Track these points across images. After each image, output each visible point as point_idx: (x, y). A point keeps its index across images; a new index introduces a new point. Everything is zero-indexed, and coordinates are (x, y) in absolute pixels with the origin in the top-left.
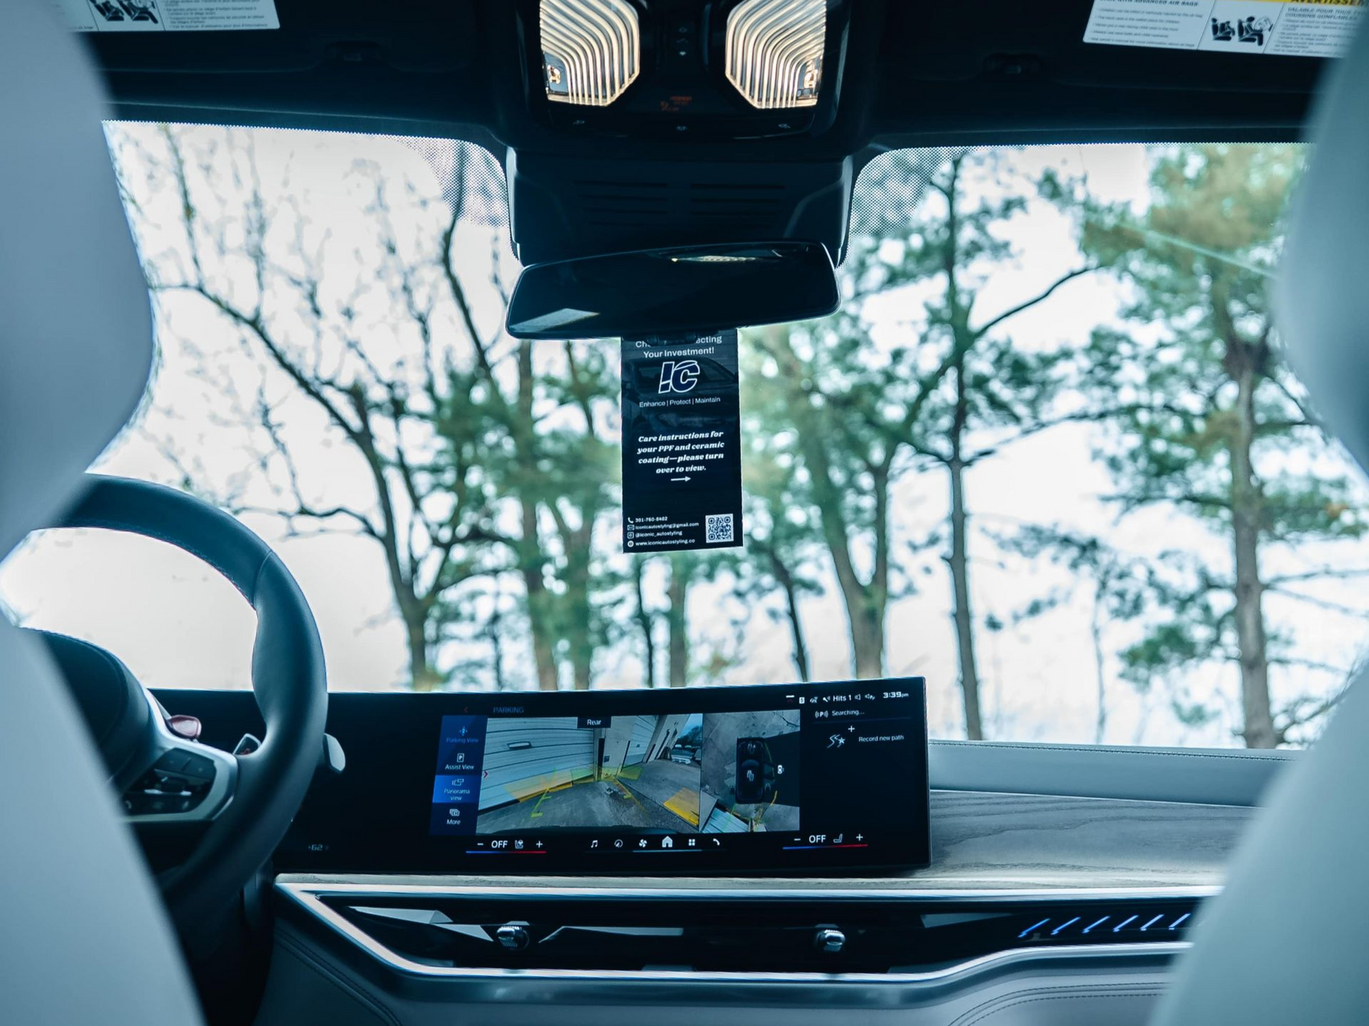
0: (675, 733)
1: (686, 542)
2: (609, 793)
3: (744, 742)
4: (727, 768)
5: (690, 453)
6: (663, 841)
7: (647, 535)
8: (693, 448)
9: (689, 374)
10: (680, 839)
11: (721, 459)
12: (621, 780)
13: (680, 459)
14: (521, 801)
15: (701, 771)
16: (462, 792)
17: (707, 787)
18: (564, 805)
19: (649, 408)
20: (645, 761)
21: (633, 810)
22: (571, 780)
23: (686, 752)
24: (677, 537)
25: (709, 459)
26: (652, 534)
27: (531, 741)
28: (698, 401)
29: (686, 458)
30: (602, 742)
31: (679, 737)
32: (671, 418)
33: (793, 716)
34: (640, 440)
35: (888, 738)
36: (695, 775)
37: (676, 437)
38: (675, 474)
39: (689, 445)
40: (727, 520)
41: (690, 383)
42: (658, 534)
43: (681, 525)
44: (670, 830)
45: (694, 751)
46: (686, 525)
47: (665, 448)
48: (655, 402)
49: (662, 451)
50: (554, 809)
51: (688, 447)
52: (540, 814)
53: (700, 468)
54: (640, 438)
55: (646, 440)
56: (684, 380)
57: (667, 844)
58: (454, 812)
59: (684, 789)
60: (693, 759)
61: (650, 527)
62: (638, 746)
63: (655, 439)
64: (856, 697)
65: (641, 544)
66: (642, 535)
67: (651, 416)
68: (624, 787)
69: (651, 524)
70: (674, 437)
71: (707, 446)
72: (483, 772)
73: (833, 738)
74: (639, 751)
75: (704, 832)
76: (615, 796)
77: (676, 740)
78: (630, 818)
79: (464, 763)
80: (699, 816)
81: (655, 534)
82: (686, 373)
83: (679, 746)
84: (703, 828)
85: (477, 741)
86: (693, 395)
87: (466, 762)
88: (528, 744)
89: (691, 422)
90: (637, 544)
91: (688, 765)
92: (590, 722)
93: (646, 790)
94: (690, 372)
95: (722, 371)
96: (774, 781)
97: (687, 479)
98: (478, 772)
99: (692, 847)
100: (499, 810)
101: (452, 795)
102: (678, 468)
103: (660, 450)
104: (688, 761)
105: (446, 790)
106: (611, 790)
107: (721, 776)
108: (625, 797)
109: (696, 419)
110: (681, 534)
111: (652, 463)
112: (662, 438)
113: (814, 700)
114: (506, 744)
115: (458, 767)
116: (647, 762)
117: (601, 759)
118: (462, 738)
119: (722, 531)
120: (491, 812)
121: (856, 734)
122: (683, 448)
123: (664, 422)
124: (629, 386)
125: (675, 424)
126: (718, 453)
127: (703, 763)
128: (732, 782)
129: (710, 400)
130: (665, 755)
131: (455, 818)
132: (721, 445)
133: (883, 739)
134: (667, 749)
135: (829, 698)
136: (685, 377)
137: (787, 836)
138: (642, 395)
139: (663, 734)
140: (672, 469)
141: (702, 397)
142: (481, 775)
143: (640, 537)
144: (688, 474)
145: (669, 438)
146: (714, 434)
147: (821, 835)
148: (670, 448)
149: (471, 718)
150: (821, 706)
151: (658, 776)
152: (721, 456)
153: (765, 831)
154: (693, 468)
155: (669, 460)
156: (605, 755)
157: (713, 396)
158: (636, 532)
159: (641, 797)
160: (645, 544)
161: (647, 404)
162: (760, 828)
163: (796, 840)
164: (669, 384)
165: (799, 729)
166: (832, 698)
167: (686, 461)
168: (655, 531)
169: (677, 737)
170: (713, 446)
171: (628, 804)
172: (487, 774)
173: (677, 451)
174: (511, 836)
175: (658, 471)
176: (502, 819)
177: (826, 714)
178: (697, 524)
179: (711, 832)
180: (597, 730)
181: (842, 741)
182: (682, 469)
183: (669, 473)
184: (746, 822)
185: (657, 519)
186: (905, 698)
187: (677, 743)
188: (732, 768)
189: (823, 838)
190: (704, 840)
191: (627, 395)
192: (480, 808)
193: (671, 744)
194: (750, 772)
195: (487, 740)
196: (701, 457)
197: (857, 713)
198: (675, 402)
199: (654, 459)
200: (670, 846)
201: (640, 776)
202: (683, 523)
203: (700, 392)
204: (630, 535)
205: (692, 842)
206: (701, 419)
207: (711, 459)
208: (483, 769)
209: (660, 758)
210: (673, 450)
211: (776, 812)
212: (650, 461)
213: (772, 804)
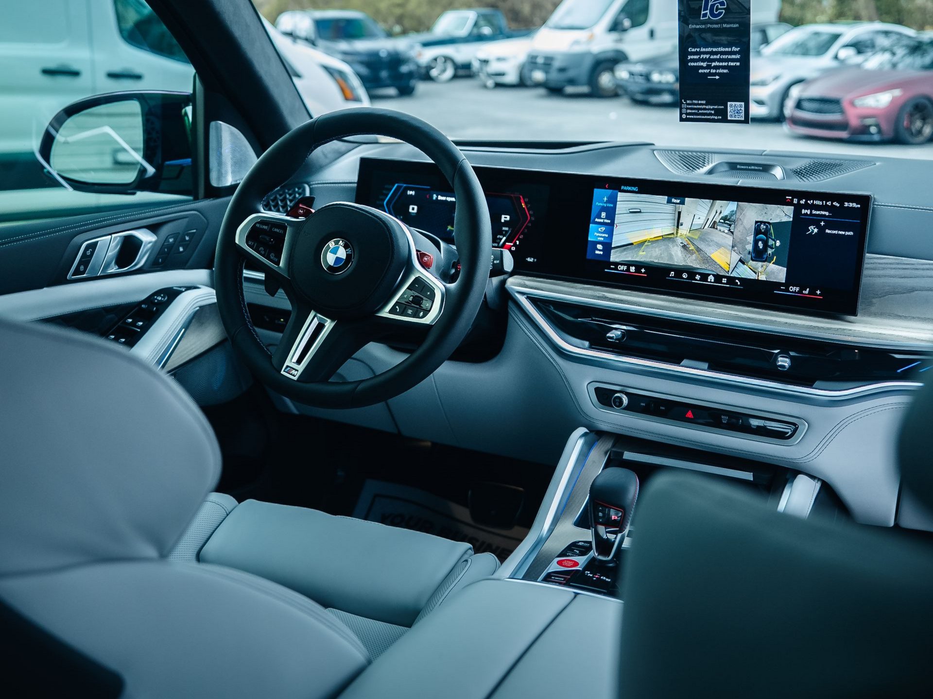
0: (721, 213)
1: (716, 118)
2: (681, 245)
3: (759, 223)
4: (748, 238)
5: (720, 60)
6: (709, 277)
7: (693, 111)
8: (721, 57)
9: (720, 7)
10: (718, 278)
11: (738, 66)
12: (689, 239)
13: (713, 64)
14: (635, 244)
15: (733, 238)
16: (603, 235)
17: (736, 248)
18: (657, 249)
19: (695, 28)
20: (702, 228)
21: (694, 257)
22: (661, 235)
23: (726, 225)
24: (711, 114)
25: (730, 66)
26: (696, 111)
27: (641, 209)
28: (725, 26)
29: (717, 64)
30: (679, 213)
31: (723, 216)
32: (708, 36)
33: (789, 210)
34: (689, 50)
35: (843, 233)
36: (729, 240)
37: (711, 49)
38: (710, 74)
39: (719, 55)
40: (741, 106)
41: (720, 13)
42: (700, 111)
43: (713, 107)
44: (713, 271)
45: (730, 225)
46: (716, 107)
47: (704, 56)
48: (698, 25)
49: (703, 58)
50: (652, 251)
51: (718, 57)
52: (644, 253)
53: (726, 71)
54: (690, 49)
55: (693, 50)
56: (716, 11)
57: (711, 280)
58: (600, 247)
59: (723, 248)
60: (729, 230)
61: (695, 107)
62: (699, 218)
63: (698, 50)
64: (828, 203)
65: (690, 117)
66: (690, 111)
67: (696, 34)
68: (690, 242)
69: (696, 104)
70: (709, 49)
71: (730, 57)
72: (615, 225)
73: (811, 228)
74: (699, 222)
75: (731, 275)
76: (684, 247)
77: (720, 217)
78: (692, 262)
79: (605, 219)
80: (729, 265)
81: (698, 111)
82: (717, 6)
83: (722, 221)
84: (731, 273)
85: (612, 205)
86: (722, 21)
87: (607, 218)
88: (639, 210)
89: (720, 40)
90: (688, 117)
91: (726, 233)
92: (674, 200)
93: (702, 246)
94: (720, 6)
95: (741, 6)
96: (774, 250)
97: (717, 77)
98: (612, 224)
99: (724, 284)
100: (623, 248)
101: (599, 236)
102: (712, 70)
103: (701, 58)
104: (726, 231)
105: (596, 233)
106: (683, 243)
107: (744, 242)
108: (690, 248)
109: (724, 38)
110: (713, 112)
111: (697, 66)
112: (703, 50)
113: (803, 202)
114: (627, 209)
115: (602, 221)
116: (703, 228)
117: (678, 224)
118: (605, 203)
119: (737, 113)
120: (618, 249)
121: (825, 227)
122: (715, 57)
123: (704, 39)
124: (682, 13)
125: (711, 41)
126: (737, 62)
127: (734, 233)
128: (750, 247)
129: (732, 26)
130: (714, 226)
131: (600, 250)
132: (738, 56)
133: (841, 233)
134: (715, 221)
135: (812, 201)
136: (717, 9)
137: (777, 285)
138: (691, 20)
139: (713, 213)
140: (708, 71)
141: (728, 23)
142: (614, 226)
143: (689, 113)
144: (718, 74)
145: (707, 50)
146: (734, 49)
147: (797, 287)
148: (708, 56)
149: (610, 192)
150: (806, 206)
151: (709, 238)
152: (738, 64)
153: (765, 280)
154: (721, 71)
155: (707, 64)
156: (680, 222)
157: (734, 23)
158: (687, 109)
159: (699, 250)
160: (692, 117)
161: (694, 26)
162: (763, 278)
163: (782, 288)
164: (707, 13)
165: (791, 220)
166: (813, 202)
167: (717, 65)
168: (698, 109)
169: (722, 215)
170: (733, 57)
171: (691, 253)
172: (617, 226)
173: (712, 59)
174: (629, 264)
175: (700, 71)
176: (625, 253)
177: (809, 212)
178: (723, 107)
179: (736, 276)
180: (678, 205)
181: (816, 230)
182: (714, 71)
183: (707, 73)
184: (756, 273)
185: (700, 102)
186: (857, 208)
187: (721, 219)
188: (751, 238)
189: (797, 289)
190: (731, 280)
191: (682, 20)
192: (613, 246)
193: (717, 220)
194: (760, 242)
195: (617, 206)
196: (726, 64)
197: (827, 213)
198: (710, 26)
199: (698, 63)
200: (713, 281)
201: (699, 237)
202: (715, 106)
203: (726, 20)
204: (684, 111)
205: (724, 280)
206: (726, 38)
207: (732, 66)
208: (615, 223)
209: (711, 227)
210: (709, 58)
211: (773, 269)
212: (695, 64)
213: (771, 264)
